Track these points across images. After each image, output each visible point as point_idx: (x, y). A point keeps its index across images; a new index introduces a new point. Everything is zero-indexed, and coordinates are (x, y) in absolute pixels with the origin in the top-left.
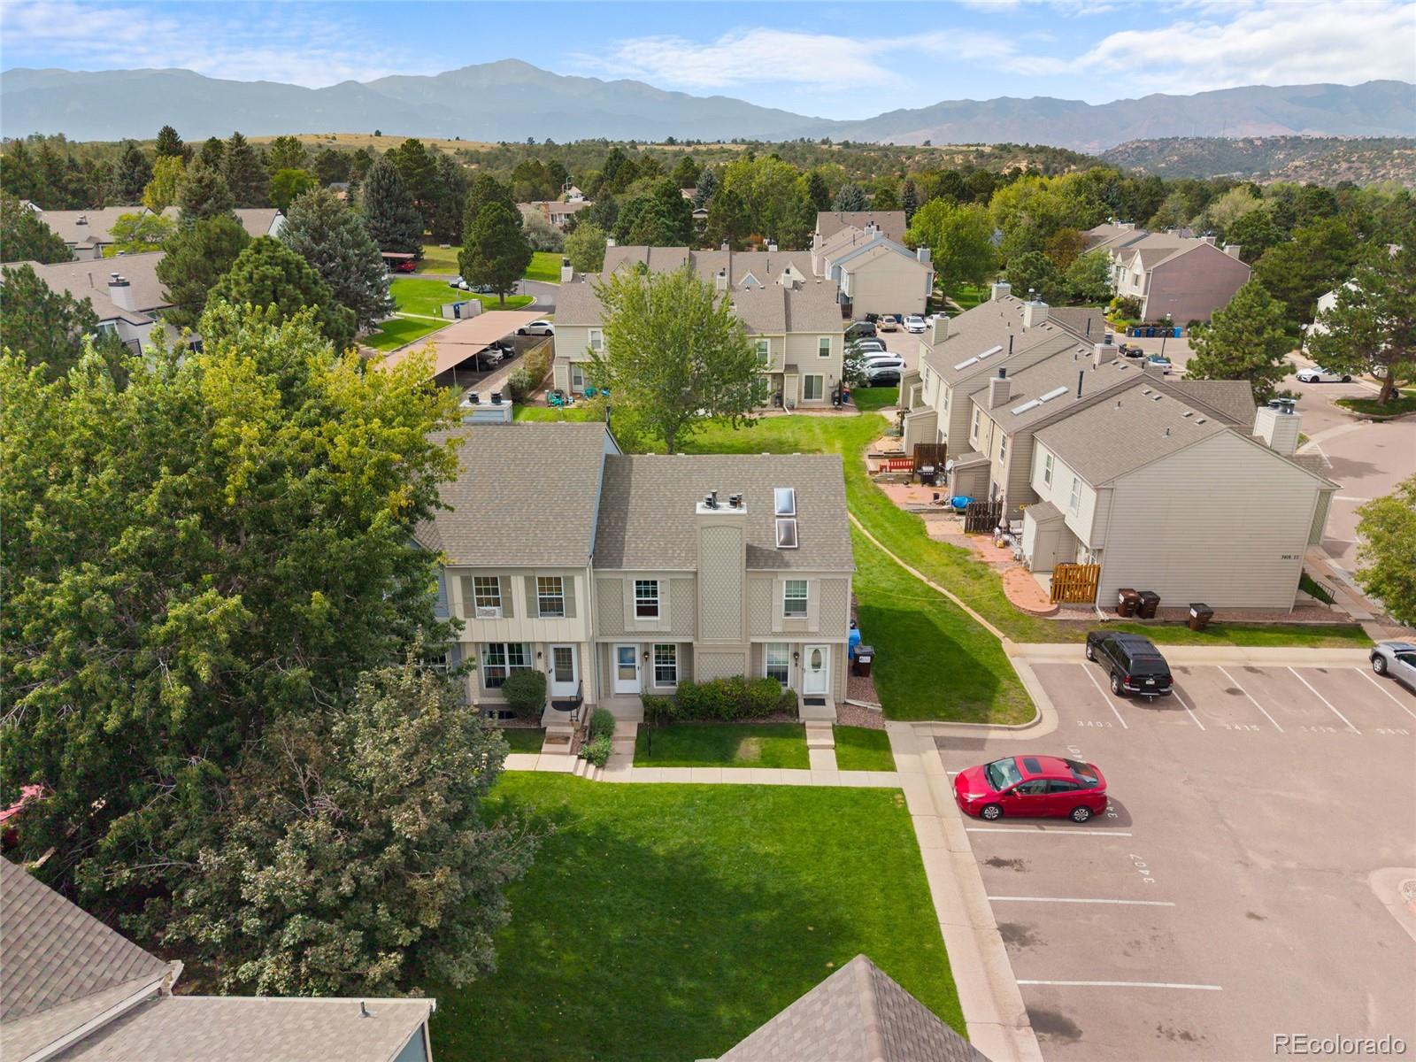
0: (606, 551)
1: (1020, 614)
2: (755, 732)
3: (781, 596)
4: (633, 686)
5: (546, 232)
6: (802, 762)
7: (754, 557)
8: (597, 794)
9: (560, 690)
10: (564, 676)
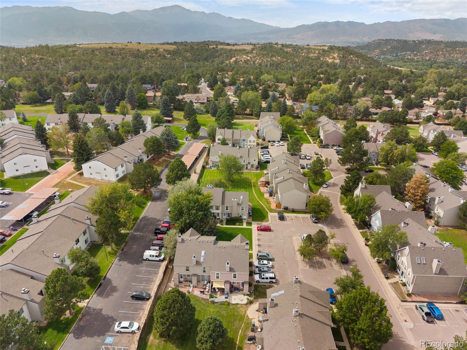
0: (223, 203)
1: (271, 209)
2: (238, 222)
3: (241, 208)
4: (225, 217)
5: (200, 110)
6: (243, 225)
7: (238, 204)
8: (222, 228)
9: (217, 217)
10: (218, 216)
